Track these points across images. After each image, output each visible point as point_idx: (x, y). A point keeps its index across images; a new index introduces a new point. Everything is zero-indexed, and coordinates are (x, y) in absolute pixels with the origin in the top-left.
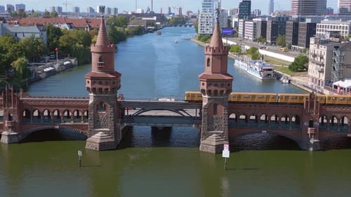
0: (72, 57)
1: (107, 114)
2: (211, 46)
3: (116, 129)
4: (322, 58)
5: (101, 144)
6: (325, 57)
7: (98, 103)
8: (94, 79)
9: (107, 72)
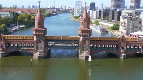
0: (23, 24)
1: (41, 44)
2: (83, 17)
3: (45, 51)
4: (125, 24)
5: (39, 57)
6: (126, 23)
7: (38, 40)
8: (36, 31)
9: (41, 28)
